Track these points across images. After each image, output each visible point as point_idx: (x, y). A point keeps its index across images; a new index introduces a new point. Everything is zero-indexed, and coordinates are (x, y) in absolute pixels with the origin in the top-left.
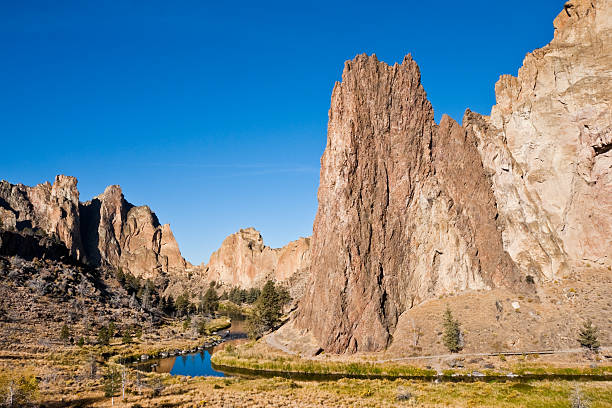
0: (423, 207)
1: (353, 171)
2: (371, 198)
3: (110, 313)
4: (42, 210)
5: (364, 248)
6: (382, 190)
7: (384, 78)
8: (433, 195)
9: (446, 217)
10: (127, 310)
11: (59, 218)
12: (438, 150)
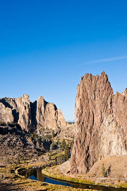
0: (107, 126)
1: (81, 115)
2: (87, 123)
3: (25, 151)
4: (19, 107)
5: (82, 141)
6: (91, 121)
7: (93, 82)
8: (110, 121)
9: (114, 129)
10: (31, 150)
11: (24, 110)
12: (114, 104)
